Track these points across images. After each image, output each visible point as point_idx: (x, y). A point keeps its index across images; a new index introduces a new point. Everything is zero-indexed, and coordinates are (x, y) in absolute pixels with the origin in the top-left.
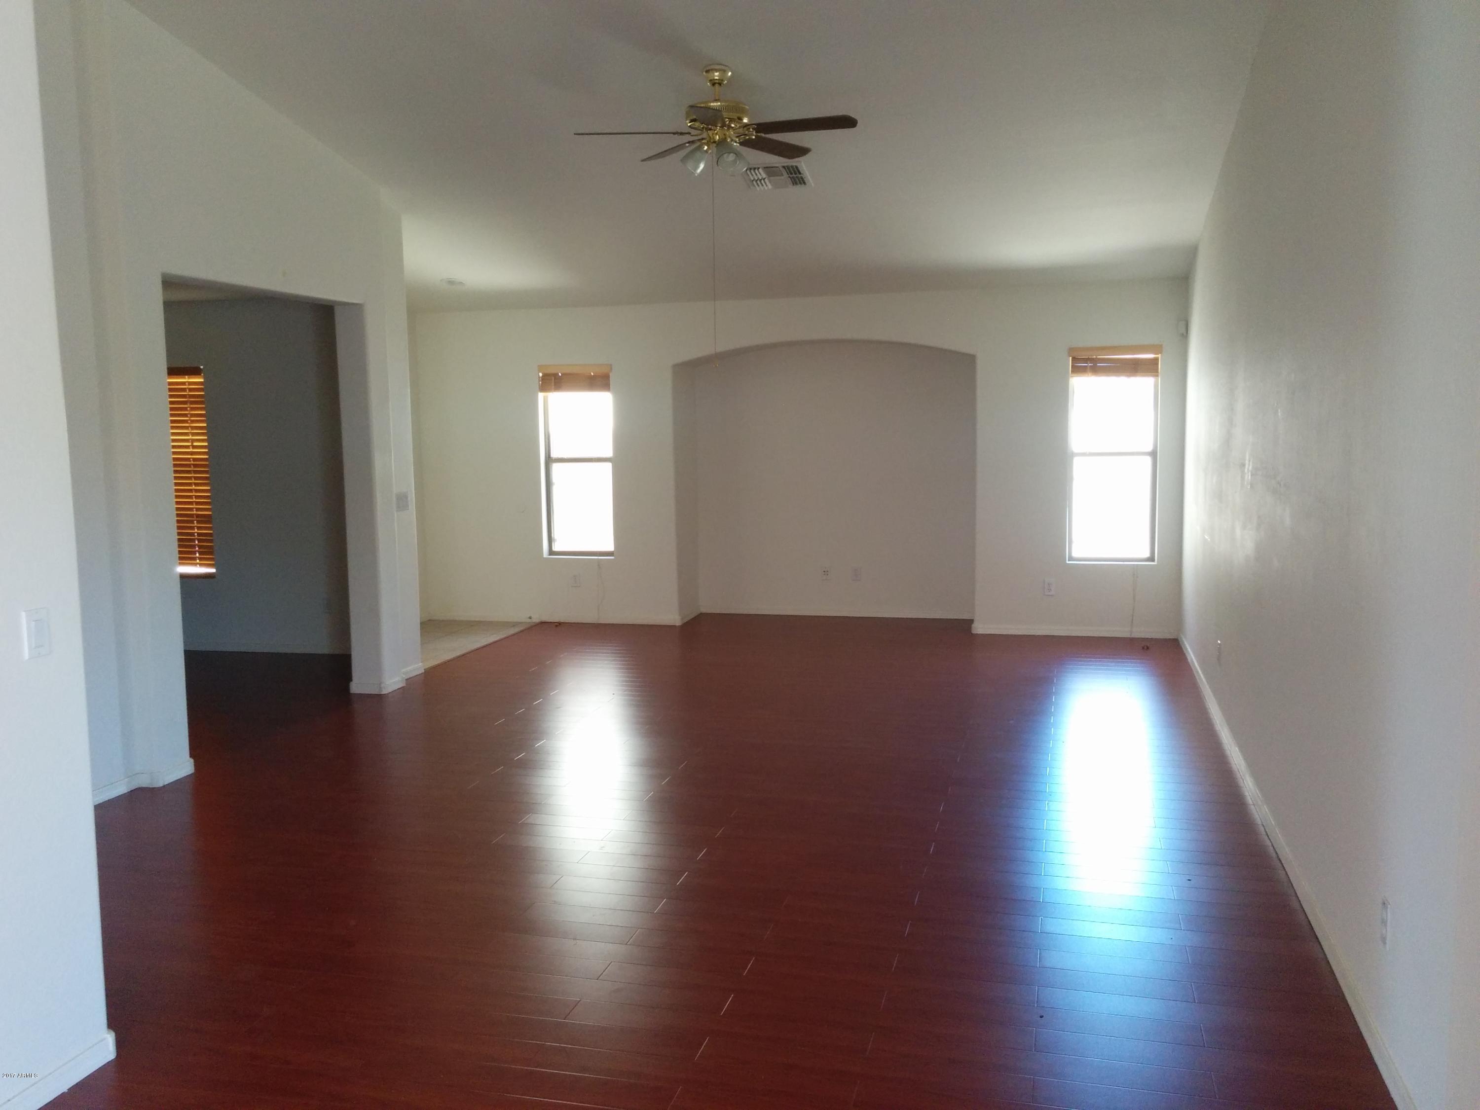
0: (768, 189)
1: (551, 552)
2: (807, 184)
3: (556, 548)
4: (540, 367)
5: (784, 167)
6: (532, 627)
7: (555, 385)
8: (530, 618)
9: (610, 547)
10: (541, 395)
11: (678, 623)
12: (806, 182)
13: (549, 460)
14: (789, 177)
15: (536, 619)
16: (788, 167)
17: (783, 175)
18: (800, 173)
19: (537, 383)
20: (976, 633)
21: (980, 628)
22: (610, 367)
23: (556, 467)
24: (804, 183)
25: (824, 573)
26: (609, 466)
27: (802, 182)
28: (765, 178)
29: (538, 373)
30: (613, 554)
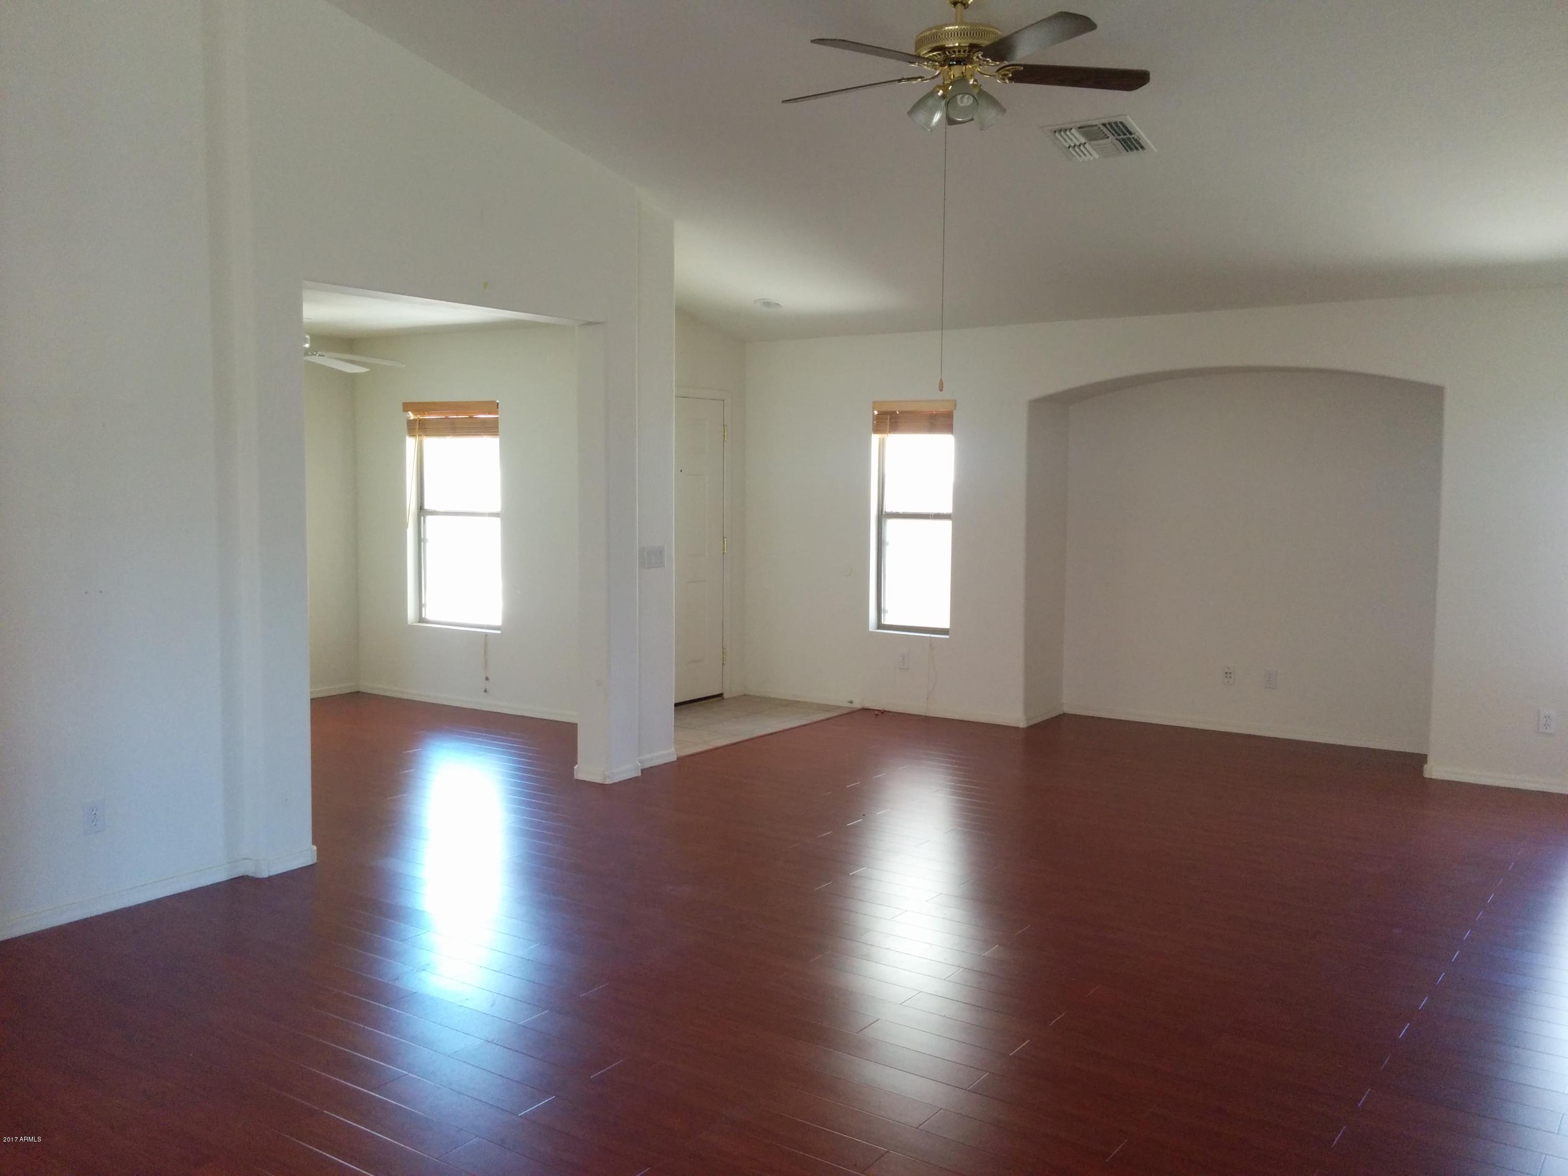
0: (1094, 159)
1: (880, 626)
2: (1146, 148)
3: (887, 620)
4: (875, 405)
5: (1104, 125)
6: (853, 712)
7: (891, 425)
8: (851, 702)
9: (943, 620)
10: (875, 438)
11: (1022, 724)
12: (1144, 146)
13: (882, 516)
14: (1117, 139)
15: (857, 705)
16: (1110, 124)
17: (1108, 137)
18: (1131, 133)
19: (870, 422)
20: (1430, 777)
21: (1435, 770)
22: (955, 403)
23: (891, 525)
24: (1142, 147)
25: (1226, 675)
26: (947, 525)
27: (1137, 146)
28: (1085, 143)
29: (873, 411)
30: (948, 632)
